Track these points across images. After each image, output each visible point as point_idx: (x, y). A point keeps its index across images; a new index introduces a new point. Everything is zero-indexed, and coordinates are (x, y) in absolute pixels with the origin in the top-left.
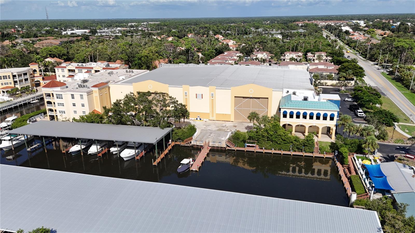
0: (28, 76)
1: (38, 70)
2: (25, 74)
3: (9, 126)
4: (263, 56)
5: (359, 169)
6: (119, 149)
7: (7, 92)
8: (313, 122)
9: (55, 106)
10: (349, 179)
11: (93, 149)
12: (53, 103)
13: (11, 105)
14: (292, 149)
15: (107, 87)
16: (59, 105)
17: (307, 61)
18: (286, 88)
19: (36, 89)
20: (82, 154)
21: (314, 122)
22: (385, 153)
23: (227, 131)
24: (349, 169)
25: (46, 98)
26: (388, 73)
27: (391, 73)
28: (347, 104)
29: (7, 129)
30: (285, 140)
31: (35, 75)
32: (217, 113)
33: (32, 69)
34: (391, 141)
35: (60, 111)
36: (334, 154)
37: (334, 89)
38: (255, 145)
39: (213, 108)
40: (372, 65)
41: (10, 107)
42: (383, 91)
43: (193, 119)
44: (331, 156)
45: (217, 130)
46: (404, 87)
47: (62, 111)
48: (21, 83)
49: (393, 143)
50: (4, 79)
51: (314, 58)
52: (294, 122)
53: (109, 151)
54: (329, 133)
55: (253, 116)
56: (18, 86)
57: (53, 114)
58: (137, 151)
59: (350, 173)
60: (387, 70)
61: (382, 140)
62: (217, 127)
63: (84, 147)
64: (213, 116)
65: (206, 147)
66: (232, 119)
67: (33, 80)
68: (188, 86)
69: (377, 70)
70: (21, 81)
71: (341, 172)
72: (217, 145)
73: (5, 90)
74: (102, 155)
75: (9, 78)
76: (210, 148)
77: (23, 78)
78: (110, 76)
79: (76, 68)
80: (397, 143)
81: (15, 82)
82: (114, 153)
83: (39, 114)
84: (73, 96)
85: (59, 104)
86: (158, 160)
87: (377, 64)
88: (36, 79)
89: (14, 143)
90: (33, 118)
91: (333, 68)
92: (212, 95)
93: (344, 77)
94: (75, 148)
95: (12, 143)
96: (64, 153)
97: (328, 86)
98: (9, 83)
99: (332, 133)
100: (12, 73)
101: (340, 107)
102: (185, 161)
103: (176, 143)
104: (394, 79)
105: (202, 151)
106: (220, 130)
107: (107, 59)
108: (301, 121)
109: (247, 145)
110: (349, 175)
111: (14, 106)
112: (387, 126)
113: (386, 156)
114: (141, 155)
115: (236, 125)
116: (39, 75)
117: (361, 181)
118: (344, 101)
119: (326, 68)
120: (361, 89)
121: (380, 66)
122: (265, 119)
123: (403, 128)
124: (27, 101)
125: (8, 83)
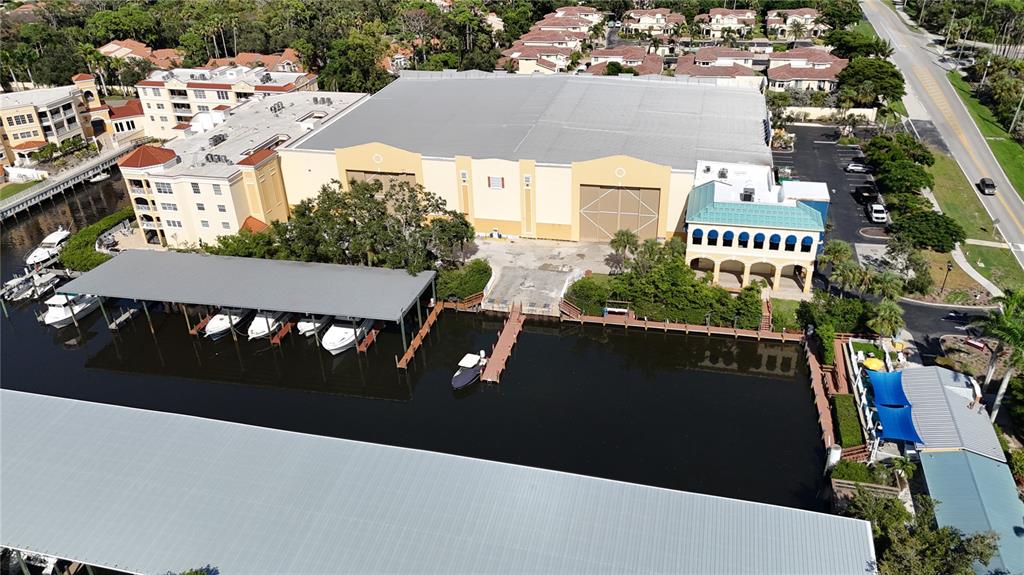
0: (74, 112)
1: (95, 93)
2: (67, 107)
3: (53, 257)
4: (655, 21)
5: (856, 378)
6: (317, 325)
7: (30, 155)
8: (761, 255)
9: (155, 209)
10: (832, 401)
11: (259, 327)
12: (150, 203)
13: (46, 193)
14: (711, 320)
15: (273, 159)
16: (165, 208)
17: (765, 34)
18: (706, 160)
19: (98, 141)
20: (235, 338)
21: (765, 255)
22: (920, 331)
23: (562, 272)
24: (834, 374)
25: (133, 191)
26: (965, 74)
27: (973, 75)
28: (851, 182)
29: (50, 267)
30: (695, 303)
31: (92, 105)
32: (538, 221)
33: (81, 91)
34: (937, 298)
35: (168, 222)
36: (806, 333)
37: (822, 133)
38: (626, 311)
39: (528, 210)
40: (929, 45)
41: (45, 197)
42: (942, 137)
43: (482, 234)
44: (797, 337)
45: (539, 268)
46: (998, 122)
47: (174, 222)
48: (60, 130)
49: (944, 302)
50: (18, 123)
51: (784, 27)
52: (718, 254)
53: (295, 329)
54: (800, 274)
55: (624, 240)
56: (54, 139)
57: (153, 226)
58: (359, 331)
59: (836, 386)
60: (964, 64)
61: (918, 294)
62: (539, 259)
63: (238, 319)
64: (529, 229)
65: (513, 318)
66: (575, 236)
67: (86, 119)
68: (469, 158)
69: (940, 63)
70: (59, 126)
71: (817, 385)
72: (539, 311)
73: (25, 152)
74: (282, 340)
75: (31, 121)
76: (523, 318)
77: (63, 117)
78: (277, 116)
79: (190, 85)
80: (953, 303)
81: (47, 129)
82: (308, 334)
83: (118, 224)
84: (196, 188)
85: (165, 206)
86: (409, 354)
87: (941, 43)
88: (95, 116)
89: (77, 309)
90: (106, 234)
91: (828, 66)
92: (527, 179)
93: (851, 99)
94: (217, 325)
95: (72, 311)
96: (194, 335)
97: (810, 121)
98: (32, 133)
99: (805, 275)
100: (36, 108)
101: (834, 191)
102: (469, 361)
103: (447, 305)
104: (977, 95)
105: (507, 326)
106: (545, 267)
107: (258, 42)
108: (735, 252)
109: (609, 309)
110: (832, 391)
111: (52, 193)
112: (937, 251)
113: (921, 341)
114: (368, 341)
115: (584, 251)
116: (100, 105)
117: (857, 410)
118: (845, 170)
119: (811, 66)
120: (888, 143)
121: (948, 49)
122: (651, 247)
123: (974, 255)
124: (81, 179)
125: (28, 133)
